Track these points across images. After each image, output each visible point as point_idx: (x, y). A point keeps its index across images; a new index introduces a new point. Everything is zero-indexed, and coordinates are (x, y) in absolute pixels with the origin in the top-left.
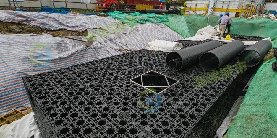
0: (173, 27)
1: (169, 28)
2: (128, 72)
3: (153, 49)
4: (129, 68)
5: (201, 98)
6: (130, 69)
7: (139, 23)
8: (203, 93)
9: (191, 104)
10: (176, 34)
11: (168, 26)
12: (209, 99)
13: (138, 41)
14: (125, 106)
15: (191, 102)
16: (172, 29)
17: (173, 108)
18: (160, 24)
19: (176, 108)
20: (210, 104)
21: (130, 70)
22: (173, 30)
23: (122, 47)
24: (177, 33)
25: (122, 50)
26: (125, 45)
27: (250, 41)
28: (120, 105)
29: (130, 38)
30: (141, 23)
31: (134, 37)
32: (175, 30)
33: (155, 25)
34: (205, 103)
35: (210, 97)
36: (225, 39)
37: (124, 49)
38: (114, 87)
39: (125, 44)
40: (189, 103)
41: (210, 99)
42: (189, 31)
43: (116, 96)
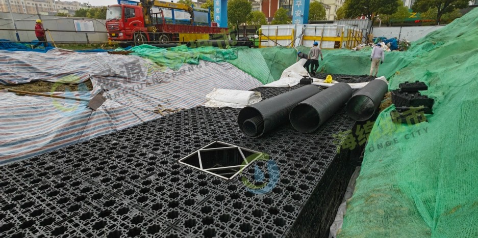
0: (244, 66)
1: (239, 68)
2: (174, 148)
3: (215, 105)
4: (175, 140)
5: (299, 177)
6: (177, 142)
7: (188, 63)
8: (301, 169)
9: (285, 188)
10: (251, 78)
11: (236, 66)
12: (311, 177)
13: (189, 94)
14: (173, 208)
15: (284, 185)
16: (243, 70)
17: (256, 200)
18: (222, 63)
19: (262, 198)
20: (313, 184)
21: (177, 144)
22: (245, 72)
23: (159, 105)
24: (252, 76)
25: (161, 111)
26: (166, 103)
27: (360, 82)
28: (163, 209)
29: (174, 90)
30: (192, 64)
31: (179, 87)
32: (249, 72)
33: (216, 65)
34: (305, 183)
35: (312, 174)
36: (325, 81)
37: (165, 109)
38: (149, 178)
39: (165, 100)
40: (281, 188)
41: (313, 176)
42: (271, 72)
43: (155, 193)
